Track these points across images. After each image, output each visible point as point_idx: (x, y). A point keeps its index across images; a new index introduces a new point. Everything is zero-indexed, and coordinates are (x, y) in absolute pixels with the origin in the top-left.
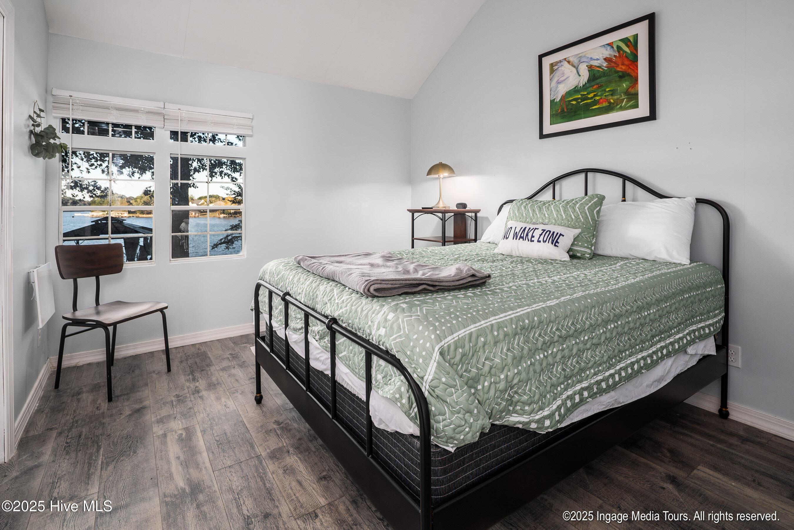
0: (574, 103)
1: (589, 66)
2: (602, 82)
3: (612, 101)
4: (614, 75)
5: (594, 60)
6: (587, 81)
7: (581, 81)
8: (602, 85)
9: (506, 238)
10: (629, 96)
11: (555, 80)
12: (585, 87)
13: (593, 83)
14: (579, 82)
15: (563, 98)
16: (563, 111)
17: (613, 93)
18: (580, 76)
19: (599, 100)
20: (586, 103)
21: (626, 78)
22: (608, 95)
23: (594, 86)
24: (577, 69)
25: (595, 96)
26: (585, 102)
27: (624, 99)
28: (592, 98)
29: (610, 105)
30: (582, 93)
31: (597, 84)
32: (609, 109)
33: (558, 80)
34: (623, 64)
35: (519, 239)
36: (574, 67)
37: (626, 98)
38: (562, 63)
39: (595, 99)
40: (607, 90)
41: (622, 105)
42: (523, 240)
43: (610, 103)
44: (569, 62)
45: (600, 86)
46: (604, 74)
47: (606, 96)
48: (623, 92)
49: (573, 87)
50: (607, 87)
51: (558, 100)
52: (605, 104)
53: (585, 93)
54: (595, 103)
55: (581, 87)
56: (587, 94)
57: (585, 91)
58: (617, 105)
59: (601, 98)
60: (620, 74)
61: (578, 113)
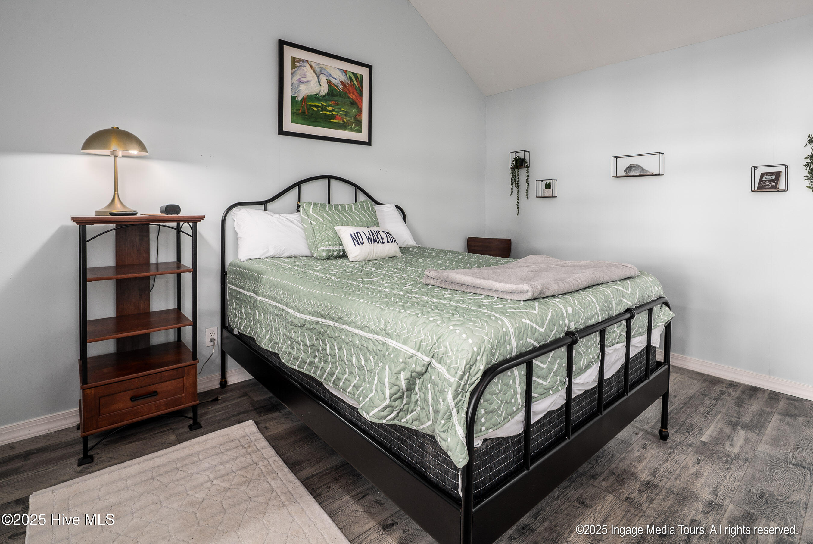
0: (315, 109)
1: (329, 81)
2: (338, 101)
3: (345, 120)
4: (347, 99)
5: (333, 77)
6: (327, 94)
7: (322, 91)
8: (338, 104)
9: (361, 243)
10: (357, 122)
11: (297, 77)
12: (324, 98)
13: (331, 98)
14: (320, 91)
15: (305, 99)
16: (304, 112)
17: (346, 114)
18: (321, 85)
19: (336, 115)
20: (325, 114)
21: (355, 106)
22: (342, 114)
23: (332, 101)
24: (318, 77)
25: (333, 110)
26: (325, 112)
27: (353, 122)
28: (330, 111)
29: (344, 123)
30: (322, 103)
31: (335, 101)
32: (343, 126)
33: (300, 79)
34: (353, 94)
35: (374, 243)
36: (316, 74)
37: (355, 122)
38: (304, 63)
39: (333, 113)
40: (342, 109)
41: (352, 127)
42: (377, 243)
43: (344, 121)
44: (311, 66)
45: (337, 104)
46: (339, 95)
47: (341, 114)
48: (353, 117)
49: (315, 93)
50: (343, 107)
51: (299, 99)
52: (340, 121)
53: (325, 104)
54: (333, 117)
55: (321, 96)
56: (327, 106)
57: (325, 103)
58: (349, 126)
59: (338, 115)
60: (351, 100)
61: (318, 120)
